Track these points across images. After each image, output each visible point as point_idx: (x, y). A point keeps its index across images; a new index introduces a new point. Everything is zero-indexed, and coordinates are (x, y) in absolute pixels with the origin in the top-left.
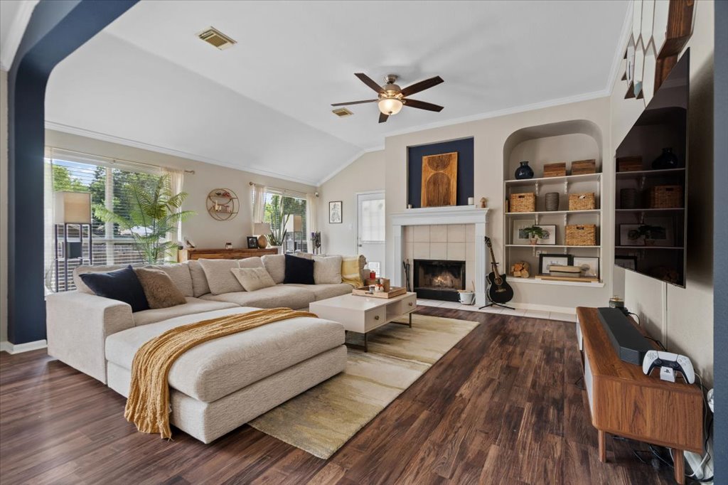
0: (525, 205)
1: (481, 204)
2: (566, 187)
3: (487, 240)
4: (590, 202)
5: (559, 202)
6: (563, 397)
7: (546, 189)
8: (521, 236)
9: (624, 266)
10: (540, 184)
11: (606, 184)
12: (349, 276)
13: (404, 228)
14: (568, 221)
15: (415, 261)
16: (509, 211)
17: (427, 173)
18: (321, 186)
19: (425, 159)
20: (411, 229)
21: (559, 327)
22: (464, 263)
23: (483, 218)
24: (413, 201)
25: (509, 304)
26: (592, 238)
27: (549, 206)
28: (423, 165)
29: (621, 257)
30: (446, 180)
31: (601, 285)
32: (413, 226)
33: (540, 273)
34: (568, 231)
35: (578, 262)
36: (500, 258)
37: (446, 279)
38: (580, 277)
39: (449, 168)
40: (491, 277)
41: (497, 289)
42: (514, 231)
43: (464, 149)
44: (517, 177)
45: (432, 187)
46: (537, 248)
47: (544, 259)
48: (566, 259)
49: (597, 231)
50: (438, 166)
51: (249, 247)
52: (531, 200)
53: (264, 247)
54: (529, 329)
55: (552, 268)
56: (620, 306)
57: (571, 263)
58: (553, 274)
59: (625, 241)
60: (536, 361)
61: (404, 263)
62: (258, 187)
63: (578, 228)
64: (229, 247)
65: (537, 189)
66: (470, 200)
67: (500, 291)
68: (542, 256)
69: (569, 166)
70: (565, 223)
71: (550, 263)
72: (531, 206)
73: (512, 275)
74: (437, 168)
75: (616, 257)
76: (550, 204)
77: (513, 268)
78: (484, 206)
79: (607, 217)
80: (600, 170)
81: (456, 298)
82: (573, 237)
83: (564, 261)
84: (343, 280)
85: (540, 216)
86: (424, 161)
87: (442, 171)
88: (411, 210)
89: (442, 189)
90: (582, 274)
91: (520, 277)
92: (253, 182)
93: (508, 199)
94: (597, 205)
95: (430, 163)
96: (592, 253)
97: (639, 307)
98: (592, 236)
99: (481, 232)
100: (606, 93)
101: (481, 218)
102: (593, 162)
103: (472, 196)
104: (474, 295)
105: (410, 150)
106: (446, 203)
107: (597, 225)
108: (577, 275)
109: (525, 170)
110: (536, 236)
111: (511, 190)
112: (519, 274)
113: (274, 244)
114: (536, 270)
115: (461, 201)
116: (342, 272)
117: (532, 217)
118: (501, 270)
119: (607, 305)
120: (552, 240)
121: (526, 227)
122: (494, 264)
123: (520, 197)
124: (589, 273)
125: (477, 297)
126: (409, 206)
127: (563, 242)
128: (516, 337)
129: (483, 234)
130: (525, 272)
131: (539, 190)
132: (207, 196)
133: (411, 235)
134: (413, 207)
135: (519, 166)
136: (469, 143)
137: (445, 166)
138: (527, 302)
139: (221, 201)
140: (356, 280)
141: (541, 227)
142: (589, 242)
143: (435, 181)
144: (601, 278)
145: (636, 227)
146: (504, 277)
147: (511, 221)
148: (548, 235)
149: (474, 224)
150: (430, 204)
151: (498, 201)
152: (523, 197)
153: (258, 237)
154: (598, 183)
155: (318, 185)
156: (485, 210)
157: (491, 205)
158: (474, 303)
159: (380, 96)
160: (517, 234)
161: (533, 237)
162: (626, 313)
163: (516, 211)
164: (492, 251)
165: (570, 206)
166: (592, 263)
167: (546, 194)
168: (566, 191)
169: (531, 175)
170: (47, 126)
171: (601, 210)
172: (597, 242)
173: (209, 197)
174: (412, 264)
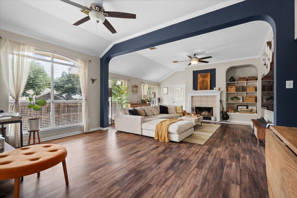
0: (233, 90)
1: (218, 89)
2: (246, 84)
3: (221, 101)
4: (254, 89)
5: (244, 89)
6: (249, 138)
7: (239, 85)
8: (231, 99)
9: (264, 109)
10: (237, 83)
11: (259, 84)
12: (178, 112)
13: (192, 97)
14: (246, 95)
15: (196, 107)
16: (227, 92)
17: (200, 79)
18: (160, 82)
19: (199, 75)
20: (194, 97)
21: (245, 126)
22: (213, 108)
23: (219, 94)
24: (195, 88)
25: (228, 121)
26: (255, 100)
27: (240, 90)
28: (198, 77)
29: (263, 106)
30: (206, 82)
31: (257, 115)
32: (195, 96)
33: (237, 111)
34: (247, 98)
35: (250, 108)
36: (225, 106)
37: (206, 113)
38: (251, 112)
39: (207, 78)
40: (222, 112)
41: (224, 116)
42: (229, 98)
43: (212, 72)
44: (230, 81)
45: (201, 84)
46: (236, 103)
47: (239, 107)
48: (246, 107)
49: (256, 98)
50: (203, 77)
51: (142, 103)
52: (235, 88)
53: (146, 103)
54: (236, 127)
55: (242, 110)
56: (263, 118)
57: (247, 108)
58: (242, 111)
59: (265, 101)
60: (240, 133)
61: (192, 108)
62: (144, 84)
63: (250, 97)
64: (138, 103)
65: (236, 84)
66: (214, 88)
67: (225, 116)
68: (238, 106)
69: (247, 78)
70: (245, 96)
71: (240, 108)
72: (235, 90)
73: (228, 112)
74: (203, 78)
75: (262, 106)
76: (241, 90)
77: (229, 109)
78: (219, 90)
79: (259, 94)
80: (257, 79)
81: (210, 119)
82: (248, 100)
83: (245, 107)
84: (177, 113)
85: (237, 93)
86: (198, 75)
87: (205, 79)
88: (194, 91)
89: (205, 85)
90: (251, 111)
91: (231, 112)
92: (143, 82)
93: (227, 88)
94: (256, 90)
95: (201, 76)
96: (254, 105)
97: (268, 119)
98: (254, 100)
99: (218, 98)
100: (259, 56)
101: (218, 94)
102: (254, 77)
103: (215, 87)
104: (216, 118)
105: (194, 72)
106: (206, 89)
107: (256, 96)
108: (250, 112)
109: (232, 79)
110: (236, 100)
111: (228, 85)
112: (231, 111)
113: (148, 102)
114: (236, 110)
115: (212, 88)
116: (176, 110)
117: (235, 93)
118: (225, 110)
119: (259, 118)
120: (241, 101)
121: (232, 97)
122: (223, 108)
123: (231, 87)
124: (253, 111)
125: (217, 119)
126: (194, 90)
127: (245, 101)
128: (233, 128)
129: (219, 99)
130: (233, 111)
131: (237, 85)
132: (131, 87)
133: (194, 99)
134: (195, 90)
135: (231, 77)
136: (214, 70)
137: (206, 77)
138: (233, 120)
139: (135, 88)
140: (181, 113)
141: (238, 97)
142: (253, 102)
143: (203, 82)
144: (257, 113)
145: (268, 97)
146: (226, 112)
147: (228, 95)
148: (240, 99)
149: (216, 96)
150: (201, 89)
151: (224, 88)
152: (232, 87)
153: (144, 99)
154: (256, 83)
155: (159, 82)
156: (220, 92)
157: (221, 90)
158: (216, 120)
159: (191, 60)
160: (229, 99)
161: (235, 100)
162: (264, 120)
163: (230, 92)
164: (222, 104)
165: (247, 90)
166: (254, 108)
167: (240, 86)
168: (246, 85)
169: (234, 80)
170: (109, 71)
171: (257, 92)
172: (256, 101)
173: (132, 87)
174: (195, 108)
